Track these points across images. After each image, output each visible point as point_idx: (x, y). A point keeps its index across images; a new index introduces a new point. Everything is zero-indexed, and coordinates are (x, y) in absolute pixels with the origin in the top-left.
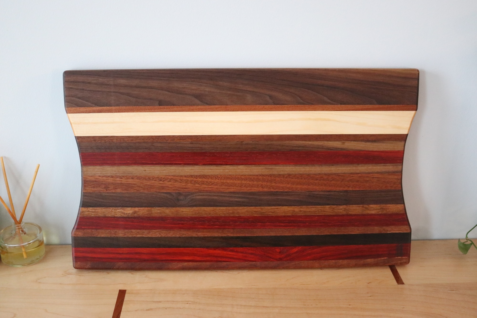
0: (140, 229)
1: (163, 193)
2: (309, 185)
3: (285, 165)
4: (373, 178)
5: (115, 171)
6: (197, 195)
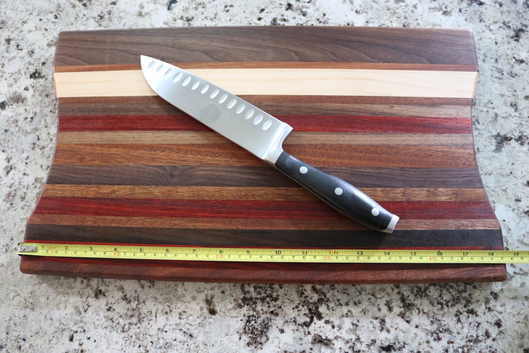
0: (116, 215)
1: (153, 166)
2: (351, 159)
3: (316, 132)
4: (437, 151)
5: (96, 138)
6: (198, 169)
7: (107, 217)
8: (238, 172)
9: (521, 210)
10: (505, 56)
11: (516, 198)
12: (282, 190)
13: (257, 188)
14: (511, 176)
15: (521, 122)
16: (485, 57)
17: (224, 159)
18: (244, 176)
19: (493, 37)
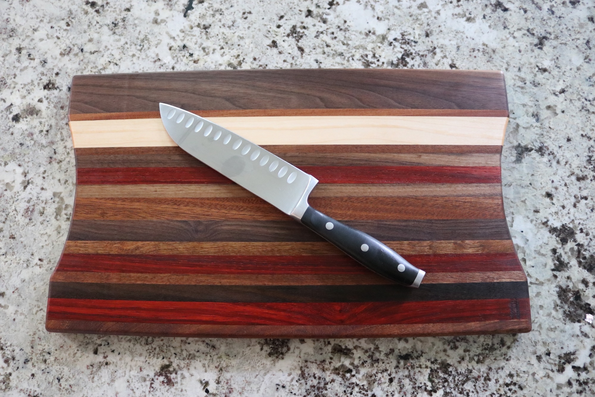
0: (142, 272)
1: (177, 221)
2: (377, 211)
3: (343, 184)
5: (118, 192)
6: (223, 224)
7: (132, 274)
8: (264, 227)
9: (539, 221)
10: (529, 65)
11: (535, 209)
12: (308, 245)
13: (283, 243)
14: (531, 187)
15: (542, 133)
16: (508, 65)
17: (249, 213)
18: (270, 231)
19: (517, 45)
